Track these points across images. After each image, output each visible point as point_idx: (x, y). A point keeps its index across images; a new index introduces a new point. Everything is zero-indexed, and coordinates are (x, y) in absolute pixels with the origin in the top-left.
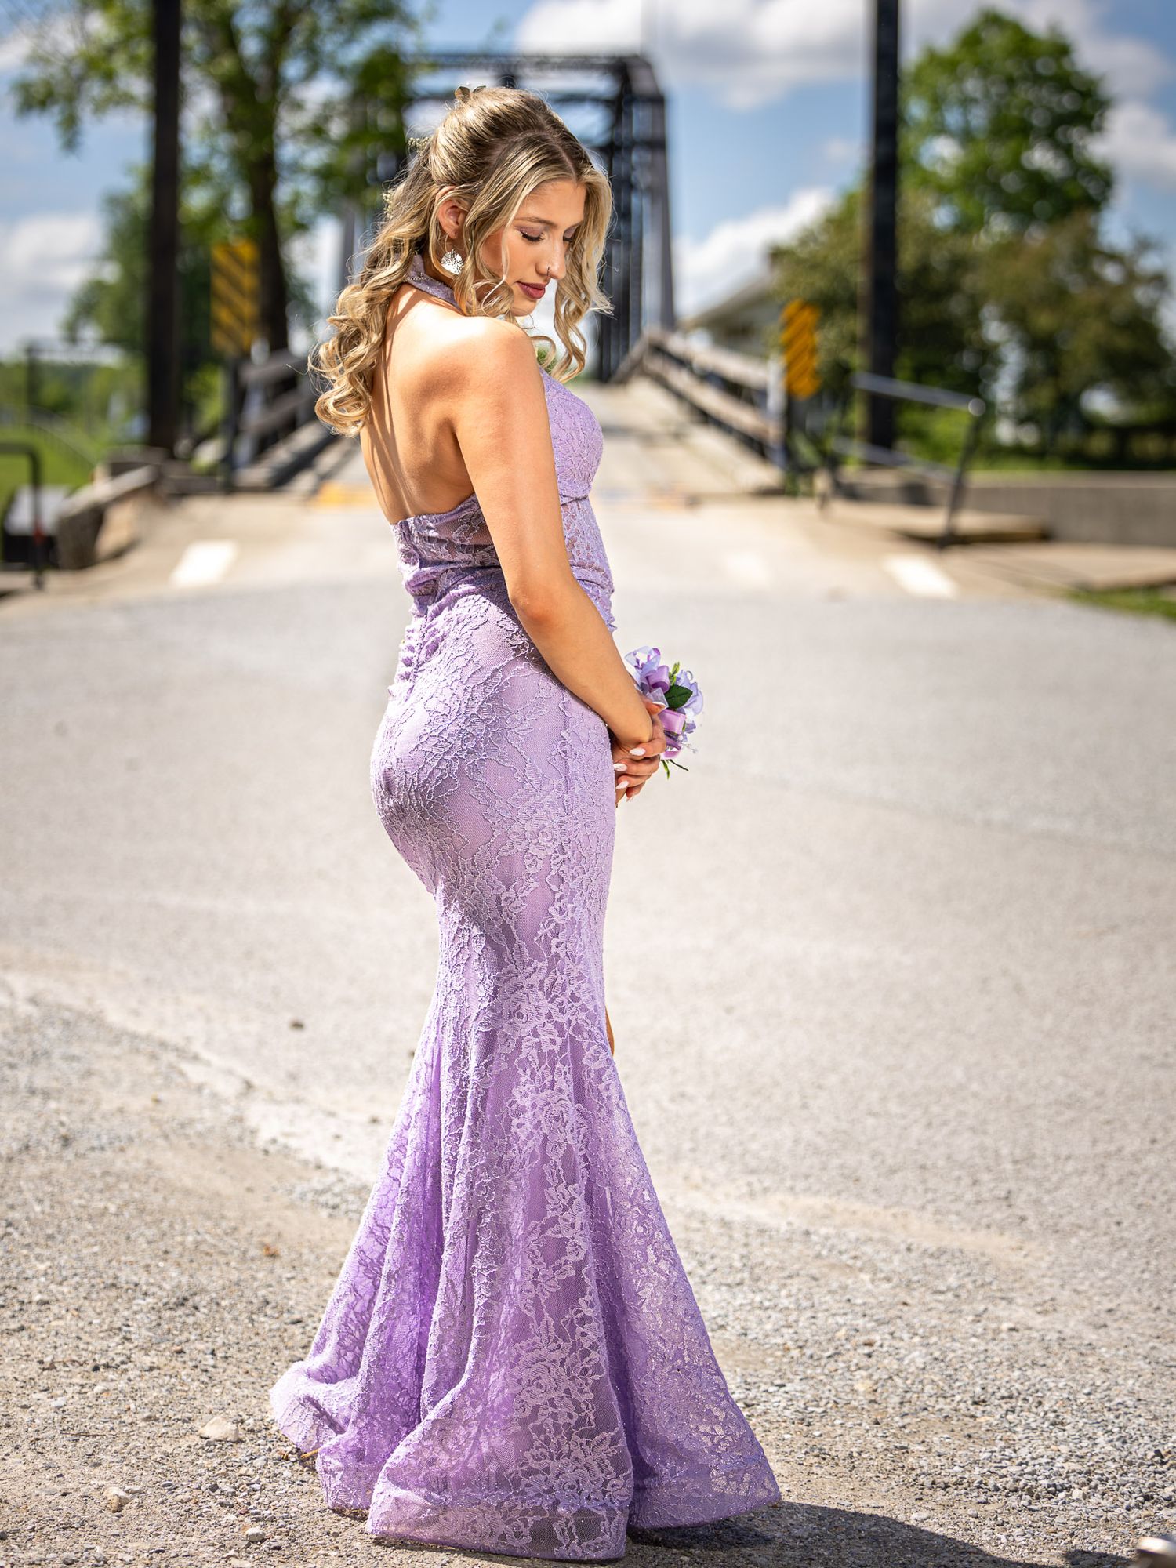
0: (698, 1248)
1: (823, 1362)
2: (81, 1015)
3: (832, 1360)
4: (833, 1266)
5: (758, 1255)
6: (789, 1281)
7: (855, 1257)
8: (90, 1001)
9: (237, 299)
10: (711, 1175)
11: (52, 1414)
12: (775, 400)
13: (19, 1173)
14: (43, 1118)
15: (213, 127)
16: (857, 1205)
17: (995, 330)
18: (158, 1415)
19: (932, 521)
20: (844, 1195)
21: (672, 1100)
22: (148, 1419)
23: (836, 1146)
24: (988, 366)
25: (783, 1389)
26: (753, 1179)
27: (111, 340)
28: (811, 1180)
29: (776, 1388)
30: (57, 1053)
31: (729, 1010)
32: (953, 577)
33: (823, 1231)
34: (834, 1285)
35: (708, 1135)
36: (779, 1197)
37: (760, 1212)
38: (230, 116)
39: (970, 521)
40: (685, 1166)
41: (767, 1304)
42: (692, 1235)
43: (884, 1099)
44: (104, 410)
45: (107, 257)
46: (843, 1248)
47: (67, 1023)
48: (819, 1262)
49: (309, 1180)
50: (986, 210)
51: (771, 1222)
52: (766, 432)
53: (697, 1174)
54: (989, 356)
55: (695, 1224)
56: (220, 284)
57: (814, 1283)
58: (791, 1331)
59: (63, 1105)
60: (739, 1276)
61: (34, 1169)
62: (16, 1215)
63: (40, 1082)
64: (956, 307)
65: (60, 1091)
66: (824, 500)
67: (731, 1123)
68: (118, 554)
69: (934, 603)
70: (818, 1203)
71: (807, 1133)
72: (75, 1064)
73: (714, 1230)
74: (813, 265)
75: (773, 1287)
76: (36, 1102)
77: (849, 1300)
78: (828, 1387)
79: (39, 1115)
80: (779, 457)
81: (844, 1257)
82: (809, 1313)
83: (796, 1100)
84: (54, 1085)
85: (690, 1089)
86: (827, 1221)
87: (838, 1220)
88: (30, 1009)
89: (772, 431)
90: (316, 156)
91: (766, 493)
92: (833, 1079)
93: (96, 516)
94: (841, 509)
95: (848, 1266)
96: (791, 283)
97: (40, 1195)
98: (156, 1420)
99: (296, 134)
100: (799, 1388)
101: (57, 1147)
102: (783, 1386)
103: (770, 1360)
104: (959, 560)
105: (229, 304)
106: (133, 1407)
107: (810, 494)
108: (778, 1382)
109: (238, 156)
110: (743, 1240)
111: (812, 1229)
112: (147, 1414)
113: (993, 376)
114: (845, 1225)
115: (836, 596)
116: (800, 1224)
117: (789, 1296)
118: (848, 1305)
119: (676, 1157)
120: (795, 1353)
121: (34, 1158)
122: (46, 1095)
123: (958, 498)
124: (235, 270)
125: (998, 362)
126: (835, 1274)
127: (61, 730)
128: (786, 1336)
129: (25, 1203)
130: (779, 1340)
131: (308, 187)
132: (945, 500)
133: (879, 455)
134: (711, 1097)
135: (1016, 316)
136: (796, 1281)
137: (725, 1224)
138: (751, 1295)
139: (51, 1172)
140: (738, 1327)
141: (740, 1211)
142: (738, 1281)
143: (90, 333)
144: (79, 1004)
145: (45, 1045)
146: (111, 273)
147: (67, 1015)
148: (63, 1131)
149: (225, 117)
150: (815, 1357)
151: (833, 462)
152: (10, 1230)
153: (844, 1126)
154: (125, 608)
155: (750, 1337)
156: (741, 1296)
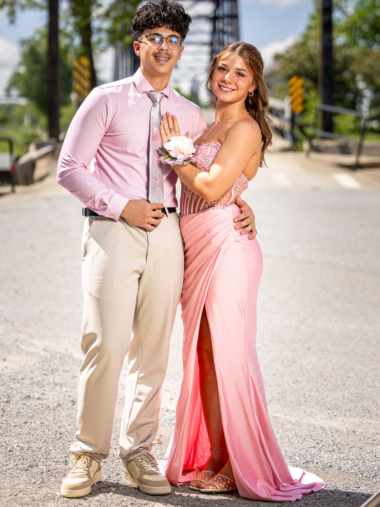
0: (315, 438)
1: (371, 479)
2: (65, 355)
3: (374, 478)
4: (366, 444)
5: (338, 440)
6: (352, 449)
7: (374, 440)
8: (66, 350)
9: (82, 80)
10: (314, 410)
11: (96, 503)
12: (287, 115)
13: (59, 415)
14: (63, 394)
15: (68, 14)
16: (371, 421)
17: (361, 85)
18: (135, 503)
19: (350, 160)
20: (365, 417)
21: (294, 383)
22: (132, 504)
23: (359, 399)
24: (359, 98)
25: (359, 489)
26: (330, 412)
27: (22, 95)
28: (352, 412)
29: (357, 489)
30: (60, 370)
31: (309, 349)
32: (359, 180)
33: (360, 431)
34: (369, 451)
35: (309, 396)
36: (341, 418)
37: (336, 424)
38: (73, 10)
39: (364, 159)
40: (303, 407)
41: (345, 458)
42: (312, 433)
43: (373, 381)
44: (20, 122)
45: (21, 64)
46: (369, 437)
47: (61, 358)
48: (360, 442)
49: (166, 416)
50: (357, 38)
51: (340, 428)
52: (284, 126)
53: (308, 410)
54: (358, 94)
55: (312, 429)
56: (76, 75)
57: (361, 450)
58: (357, 467)
59: (68, 389)
60: (333, 448)
61: (64, 413)
62: (62, 430)
63: (57, 381)
64: (346, 75)
65: (65, 384)
66: (308, 153)
67: (317, 391)
68: (42, 179)
69: (354, 191)
70: (356, 420)
71: (347, 395)
72: (68, 374)
73: (320, 431)
74: (291, 60)
75: (346, 451)
76: (58, 388)
77: (375, 456)
78: (375, 488)
79: (61, 393)
80: (289, 136)
81: (370, 440)
82: (362, 461)
83: (340, 382)
84: (63, 381)
85: (300, 379)
86: (361, 427)
87: (365, 427)
88: (45, 353)
89: (287, 127)
90: (106, 25)
91: (285, 150)
92: (352, 374)
93: (32, 164)
94: (314, 155)
95: (372, 443)
96: (283, 68)
97: (69, 423)
98: (135, 504)
99: (99, 16)
100: (365, 488)
101: (70, 404)
102: (359, 488)
103: (351, 478)
104: (360, 174)
105: (79, 82)
106: (125, 500)
107: (301, 150)
108: (357, 486)
109: (76, 25)
110: (331, 435)
111: (356, 430)
112: (131, 502)
113: (361, 102)
114: (367, 428)
115: (316, 189)
116: (351, 428)
117: (353, 455)
118: (375, 458)
119: (300, 404)
120: (360, 476)
121: (63, 409)
122: (61, 385)
123: (360, 150)
124: (81, 69)
125: (362, 96)
126: (368, 447)
127: (32, 246)
128: (356, 469)
129: (64, 426)
130: (353, 471)
131: (104, 36)
132: (355, 151)
133: (327, 134)
134: (308, 382)
135: (369, 79)
136: (354, 449)
137: (323, 428)
138: (339, 455)
139: (70, 414)
140: (337, 467)
141: (327, 424)
142: (332, 450)
143: (15, 92)
144: (63, 351)
145: (55, 366)
146: (22, 70)
147: (60, 355)
148: (71, 398)
149: (71, 11)
150: (368, 477)
151: (310, 138)
152: (61, 436)
153: (361, 392)
154: (47, 199)
155: (342, 470)
156: (335, 455)
